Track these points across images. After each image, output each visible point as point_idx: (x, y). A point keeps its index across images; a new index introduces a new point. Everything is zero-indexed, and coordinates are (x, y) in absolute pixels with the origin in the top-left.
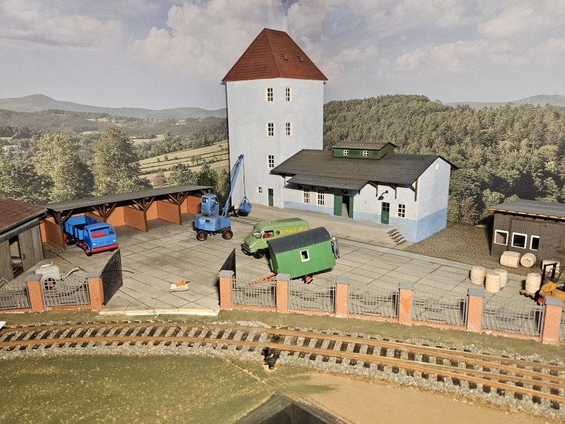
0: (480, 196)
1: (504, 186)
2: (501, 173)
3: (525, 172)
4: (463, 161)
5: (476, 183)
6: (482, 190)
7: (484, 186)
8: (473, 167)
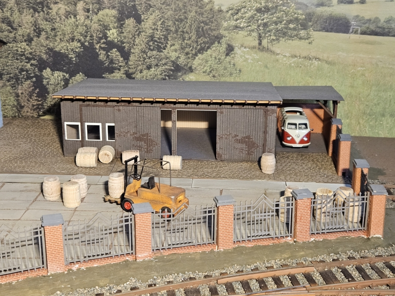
0: (40, 79)
1: (67, 64)
2: (61, 47)
3: (87, 44)
4: (11, 32)
5: (32, 62)
6: (41, 70)
7: (42, 65)
8: (25, 41)
